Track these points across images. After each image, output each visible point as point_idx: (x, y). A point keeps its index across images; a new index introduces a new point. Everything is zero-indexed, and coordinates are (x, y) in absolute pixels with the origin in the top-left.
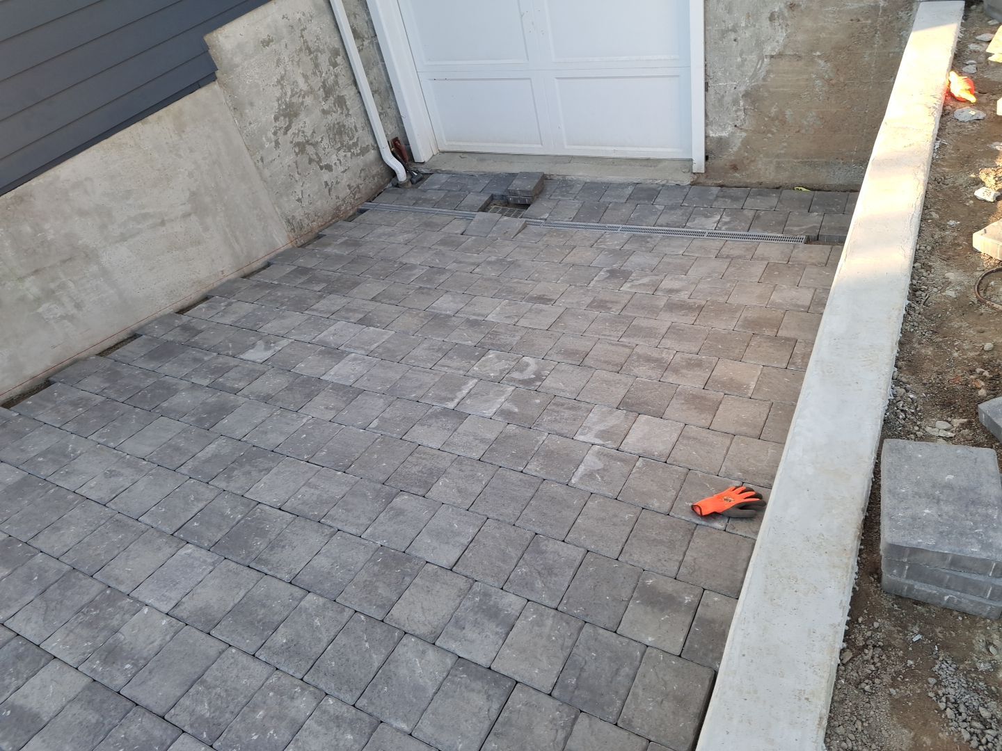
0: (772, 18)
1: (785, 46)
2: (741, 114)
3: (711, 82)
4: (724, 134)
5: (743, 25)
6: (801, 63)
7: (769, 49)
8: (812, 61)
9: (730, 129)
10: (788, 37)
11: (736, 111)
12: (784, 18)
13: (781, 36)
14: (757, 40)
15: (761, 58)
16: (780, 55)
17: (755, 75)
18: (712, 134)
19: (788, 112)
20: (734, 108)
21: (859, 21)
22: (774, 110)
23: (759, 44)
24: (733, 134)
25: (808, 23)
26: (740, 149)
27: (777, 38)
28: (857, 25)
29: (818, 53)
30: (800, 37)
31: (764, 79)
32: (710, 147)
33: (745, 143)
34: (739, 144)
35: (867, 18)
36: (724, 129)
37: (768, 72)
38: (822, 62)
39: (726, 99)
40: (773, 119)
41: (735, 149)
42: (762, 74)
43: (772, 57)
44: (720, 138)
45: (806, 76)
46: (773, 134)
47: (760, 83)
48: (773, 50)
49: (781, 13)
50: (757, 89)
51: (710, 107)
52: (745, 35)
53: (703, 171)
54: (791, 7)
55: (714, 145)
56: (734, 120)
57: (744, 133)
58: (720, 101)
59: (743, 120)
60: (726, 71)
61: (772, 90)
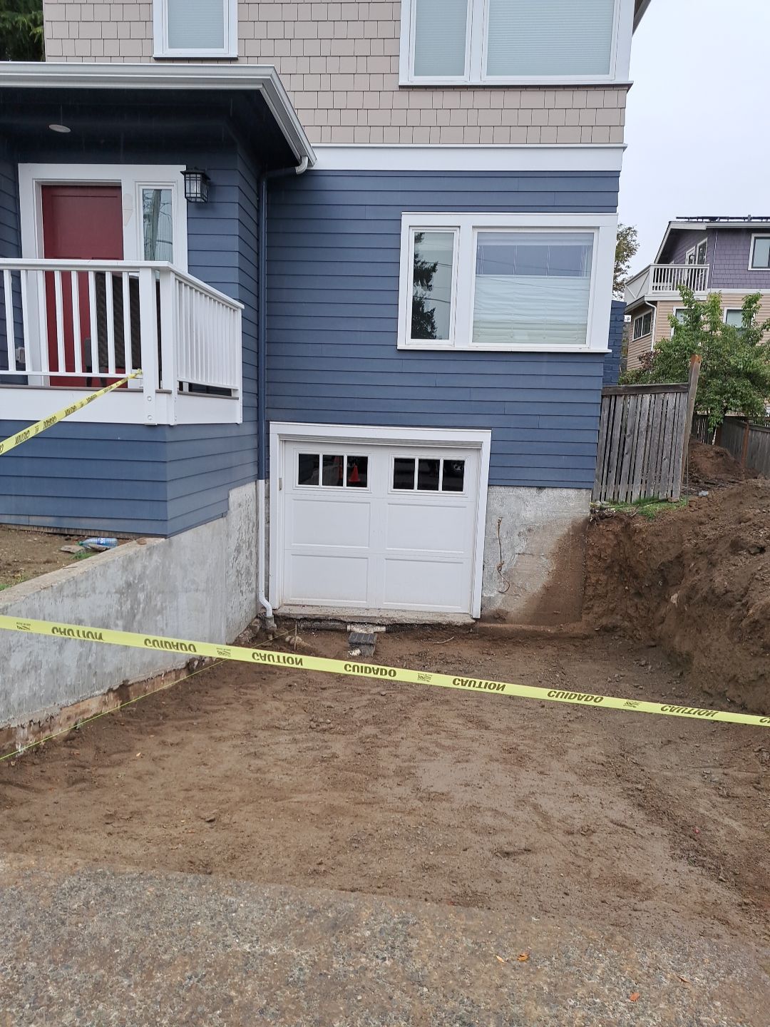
0: (519, 535)
1: (526, 549)
2: (502, 584)
3: (485, 565)
4: (492, 595)
5: (504, 537)
6: (534, 558)
7: (517, 551)
8: (540, 558)
9: (496, 592)
10: (528, 544)
11: (499, 583)
12: (526, 535)
13: (524, 544)
14: (512, 545)
15: (514, 554)
16: (523, 554)
17: (511, 562)
18: (485, 595)
19: (528, 584)
20: (498, 581)
22: (520, 582)
23: (513, 547)
24: (497, 595)
25: (537, 539)
26: (501, 604)
27: (521, 545)
29: (543, 554)
30: (534, 545)
31: (515, 566)
32: (485, 602)
33: (504, 601)
34: (500, 602)
36: (492, 592)
37: (517, 562)
38: (544, 559)
39: (493, 575)
40: (519, 588)
41: (498, 604)
42: (513, 562)
43: (519, 554)
44: (489, 598)
45: (537, 565)
46: (520, 596)
47: (513, 567)
48: (520, 550)
49: (524, 533)
50: (511, 570)
51: (484, 579)
52: (505, 542)
53: (479, 617)
54: (529, 530)
55: (485, 603)
56: (498, 587)
57: (504, 596)
58: (491, 576)
59: (503, 587)
60: (494, 560)
61: (519, 571)
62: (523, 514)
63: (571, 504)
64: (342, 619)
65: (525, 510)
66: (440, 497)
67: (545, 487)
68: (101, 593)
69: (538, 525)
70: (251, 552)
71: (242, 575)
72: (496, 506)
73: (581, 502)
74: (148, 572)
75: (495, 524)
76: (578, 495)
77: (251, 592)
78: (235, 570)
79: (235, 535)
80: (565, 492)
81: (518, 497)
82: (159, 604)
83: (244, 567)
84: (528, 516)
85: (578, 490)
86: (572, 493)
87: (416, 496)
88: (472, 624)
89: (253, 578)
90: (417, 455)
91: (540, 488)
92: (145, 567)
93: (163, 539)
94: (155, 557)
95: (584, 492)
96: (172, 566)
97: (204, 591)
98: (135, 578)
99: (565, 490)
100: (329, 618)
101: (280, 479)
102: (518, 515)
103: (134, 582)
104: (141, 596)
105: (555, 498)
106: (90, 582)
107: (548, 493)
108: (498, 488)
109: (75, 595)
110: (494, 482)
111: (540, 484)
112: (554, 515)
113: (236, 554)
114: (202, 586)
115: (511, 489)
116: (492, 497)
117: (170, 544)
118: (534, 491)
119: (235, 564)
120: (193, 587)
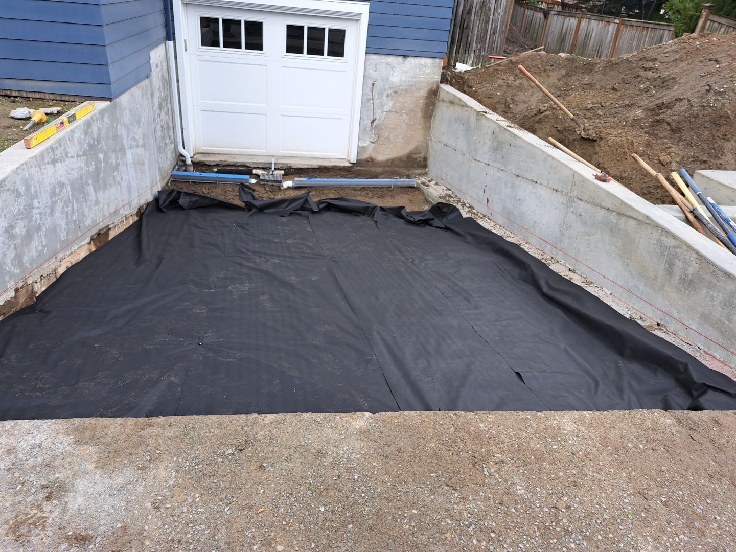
0: (387, 96)
1: (392, 108)
2: (373, 136)
3: (361, 121)
4: (365, 145)
5: (376, 98)
6: (398, 115)
7: (386, 109)
8: (401, 115)
9: (368, 142)
10: (393, 104)
11: (371, 134)
12: (392, 97)
13: (391, 103)
14: (382, 104)
15: (383, 112)
16: (390, 111)
17: (380, 118)
18: (360, 145)
19: (392, 136)
20: (370, 133)
21: (418, 100)
22: (387, 134)
23: (382, 106)
24: (369, 144)
25: (401, 99)
26: (371, 151)
27: (389, 105)
28: (418, 102)
29: (404, 112)
30: (398, 105)
31: (383, 121)
33: (374, 149)
34: (371, 149)
35: (421, 100)
36: (365, 142)
37: (385, 118)
38: (405, 116)
39: (367, 128)
40: (385, 139)
41: (370, 152)
42: (383, 119)
43: (387, 112)
44: (364, 146)
45: (399, 121)
46: (385, 145)
47: (382, 122)
48: (387, 109)
49: (391, 94)
50: (380, 125)
51: (360, 132)
52: (377, 102)
53: (355, 162)
54: (395, 92)
55: (361, 150)
56: (370, 138)
57: (374, 145)
58: (365, 129)
59: (373, 138)
60: (368, 116)
61: (386, 126)
62: (391, 79)
63: (428, 71)
64: (248, 165)
65: (393, 75)
66: (325, 61)
67: (409, 56)
68: (72, 157)
69: (401, 88)
70: (168, 108)
71: (164, 129)
72: (371, 71)
73: (435, 70)
74: (102, 135)
75: (370, 85)
76: (433, 63)
77: (171, 143)
78: (160, 125)
79: (157, 95)
80: (424, 61)
81: (388, 64)
82: (114, 161)
83: (165, 123)
84: (395, 80)
85: (433, 59)
86: (429, 61)
87: (304, 59)
88: (350, 167)
89: (172, 131)
90: (306, 23)
91: (405, 56)
92: (99, 129)
93: (109, 102)
94: (106, 119)
95: (437, 60)
96: (118, 127)
97: (142, 146)
98: (94, 141)
99: (424, 59)
100: (238, 164)
101: (185, 41)
102: (388, 79)
103: (94, 144)
104: (101, 156)
105: (415, 66)
106: (63, 148)
107: (411, 61)
108: (373, 55)
109: (54, 162)
110: (370, 50)
111: (405, 53)
112: (414, 80)
113: (158, 111)
114: (141, 142)
115: (383, 57)
116: (368, 63)
117: (115, 107)
118: (400, 59)
119: (159, 121)
120: (135, 144)
